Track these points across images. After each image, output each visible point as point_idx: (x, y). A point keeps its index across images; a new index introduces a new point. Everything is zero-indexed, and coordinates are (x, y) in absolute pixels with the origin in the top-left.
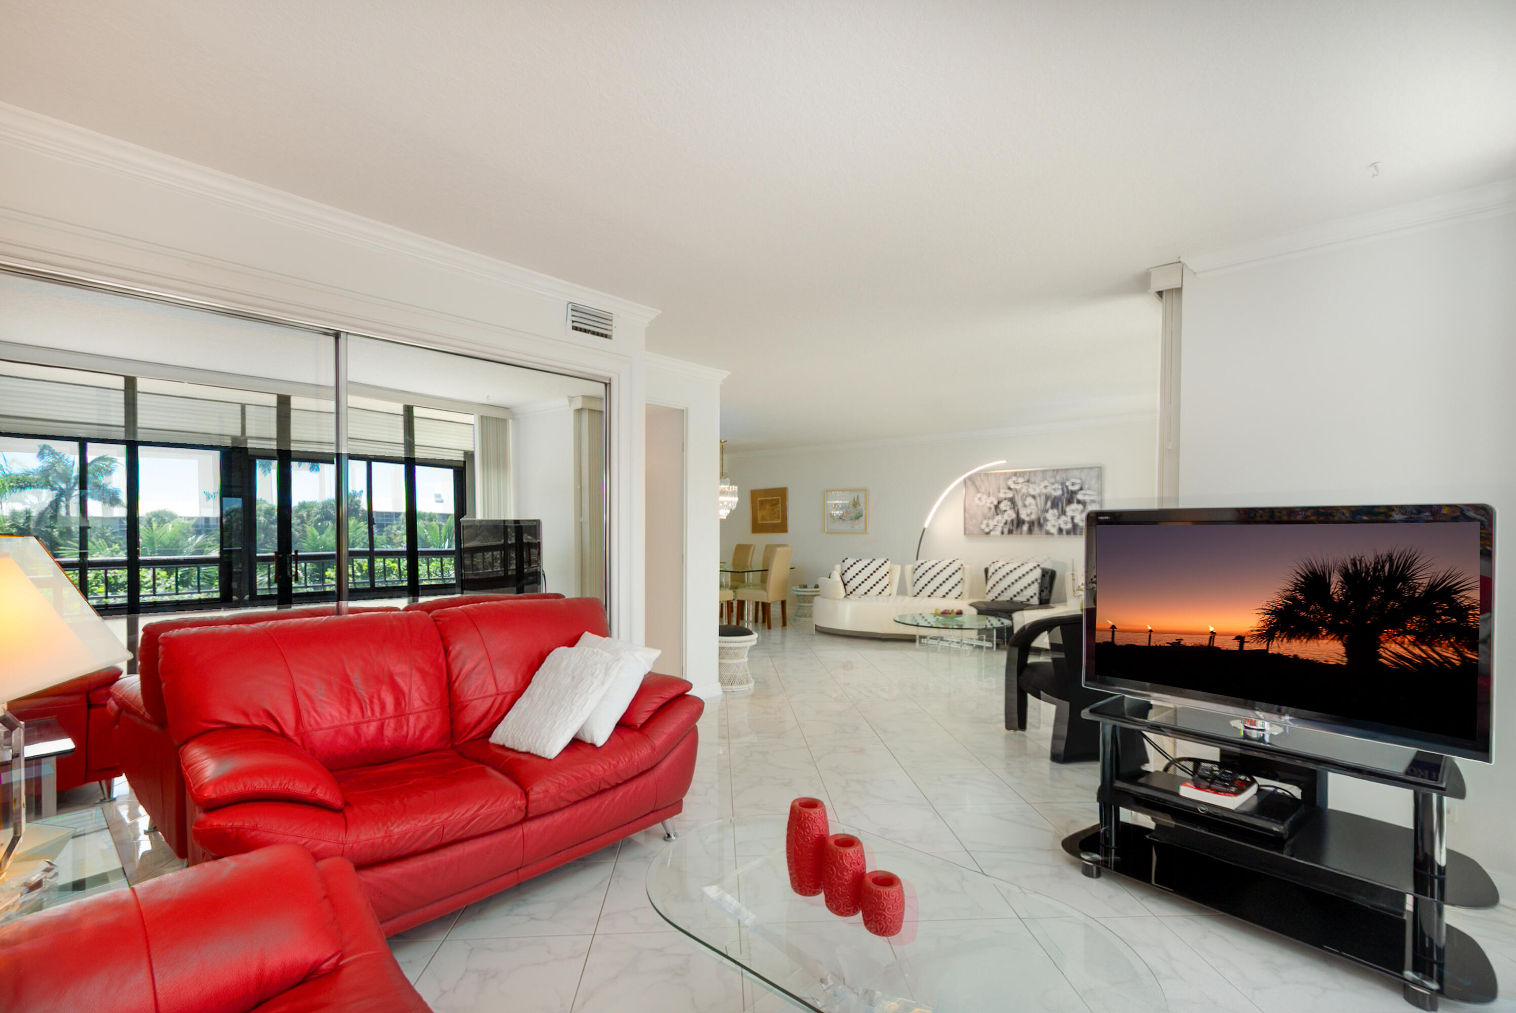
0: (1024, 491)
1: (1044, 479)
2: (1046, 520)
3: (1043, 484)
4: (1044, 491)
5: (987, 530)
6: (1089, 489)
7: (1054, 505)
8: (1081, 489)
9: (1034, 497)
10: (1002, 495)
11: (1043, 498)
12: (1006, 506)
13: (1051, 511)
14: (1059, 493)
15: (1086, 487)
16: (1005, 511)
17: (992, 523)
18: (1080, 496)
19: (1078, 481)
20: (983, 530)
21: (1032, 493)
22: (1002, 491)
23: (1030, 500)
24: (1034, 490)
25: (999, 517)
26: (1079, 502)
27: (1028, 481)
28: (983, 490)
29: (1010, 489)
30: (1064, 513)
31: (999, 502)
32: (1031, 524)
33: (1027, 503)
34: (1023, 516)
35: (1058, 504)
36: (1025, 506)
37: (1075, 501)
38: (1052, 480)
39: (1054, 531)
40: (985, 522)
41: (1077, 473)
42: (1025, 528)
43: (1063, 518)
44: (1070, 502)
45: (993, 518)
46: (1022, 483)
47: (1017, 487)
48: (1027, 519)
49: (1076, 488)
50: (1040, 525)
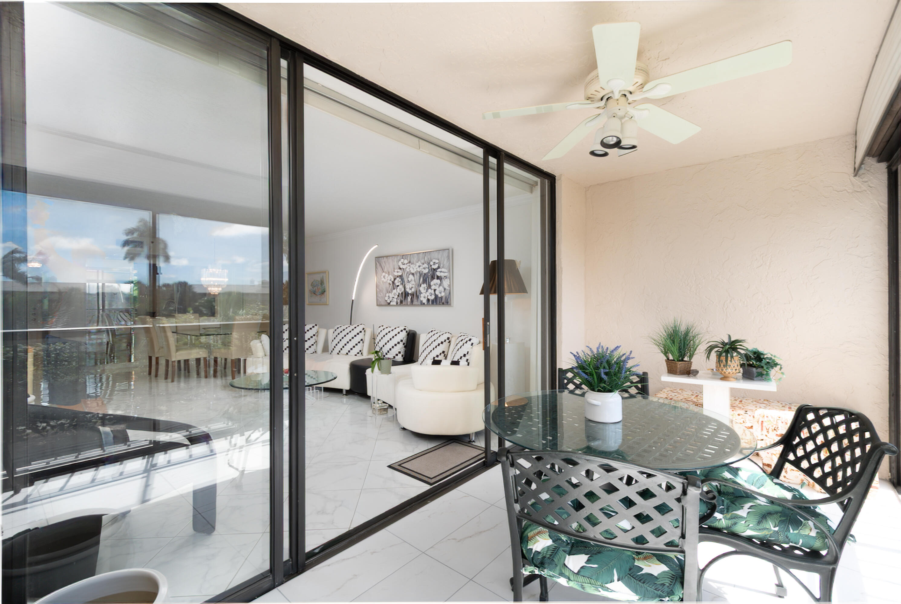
0: (408, 270)
1: (418, 260)
2: (421, 293)
3: (418, 264)
4: (419, 270)
5: (389, 301)
6: (443, 267)
7: (424, 281)
8: (439, 268)
9: (413, 274)
10: (396, 274)
11: (418, 275)
12: (398, 282)
13: (422, 285)
14: (426, 271)
15: (442, 266)
16: (398, 286)
17: (391, 295)
18: (438, 274)
19: (437, 261)
20: (386, 301)
21: (413, 272)
22: (396, 271)
23: (411, 276)
24: (414, 269)
25: (395, 291)
26: (438, 278)
27: (410, 262)
28: (385, 270)
29: (400, 269)
30: (429, 287)
31: (395, 279)
32: (412, 295)
33: (409, 279)
34: (408, 290)
35: (426, 281)
36: (409, 282)
37: (436, 277)
38: (423, 261)
39: (425, 301)
40: (387, 295)
41: (436, 255)
42: (409, 298)
43: (430, 290)
44: (433, 278)
45: (390, 292)
46: (406, 264)
47: (404, 267)
48: (410, 292)
49: (435, 267)
50: (418, 297)
